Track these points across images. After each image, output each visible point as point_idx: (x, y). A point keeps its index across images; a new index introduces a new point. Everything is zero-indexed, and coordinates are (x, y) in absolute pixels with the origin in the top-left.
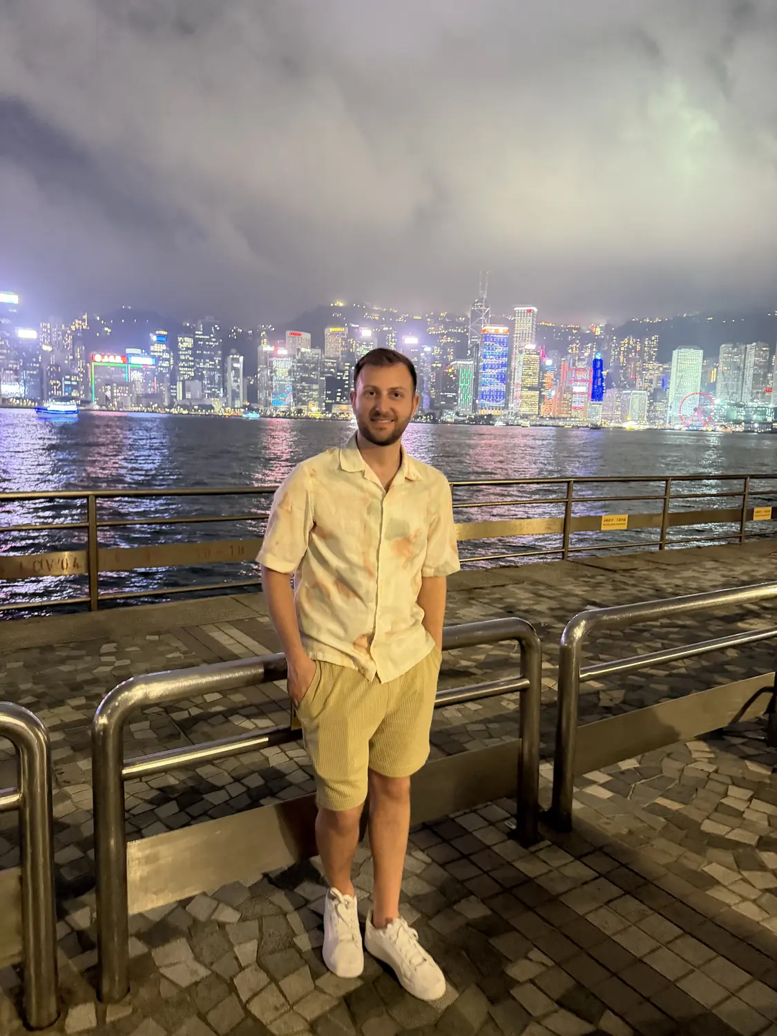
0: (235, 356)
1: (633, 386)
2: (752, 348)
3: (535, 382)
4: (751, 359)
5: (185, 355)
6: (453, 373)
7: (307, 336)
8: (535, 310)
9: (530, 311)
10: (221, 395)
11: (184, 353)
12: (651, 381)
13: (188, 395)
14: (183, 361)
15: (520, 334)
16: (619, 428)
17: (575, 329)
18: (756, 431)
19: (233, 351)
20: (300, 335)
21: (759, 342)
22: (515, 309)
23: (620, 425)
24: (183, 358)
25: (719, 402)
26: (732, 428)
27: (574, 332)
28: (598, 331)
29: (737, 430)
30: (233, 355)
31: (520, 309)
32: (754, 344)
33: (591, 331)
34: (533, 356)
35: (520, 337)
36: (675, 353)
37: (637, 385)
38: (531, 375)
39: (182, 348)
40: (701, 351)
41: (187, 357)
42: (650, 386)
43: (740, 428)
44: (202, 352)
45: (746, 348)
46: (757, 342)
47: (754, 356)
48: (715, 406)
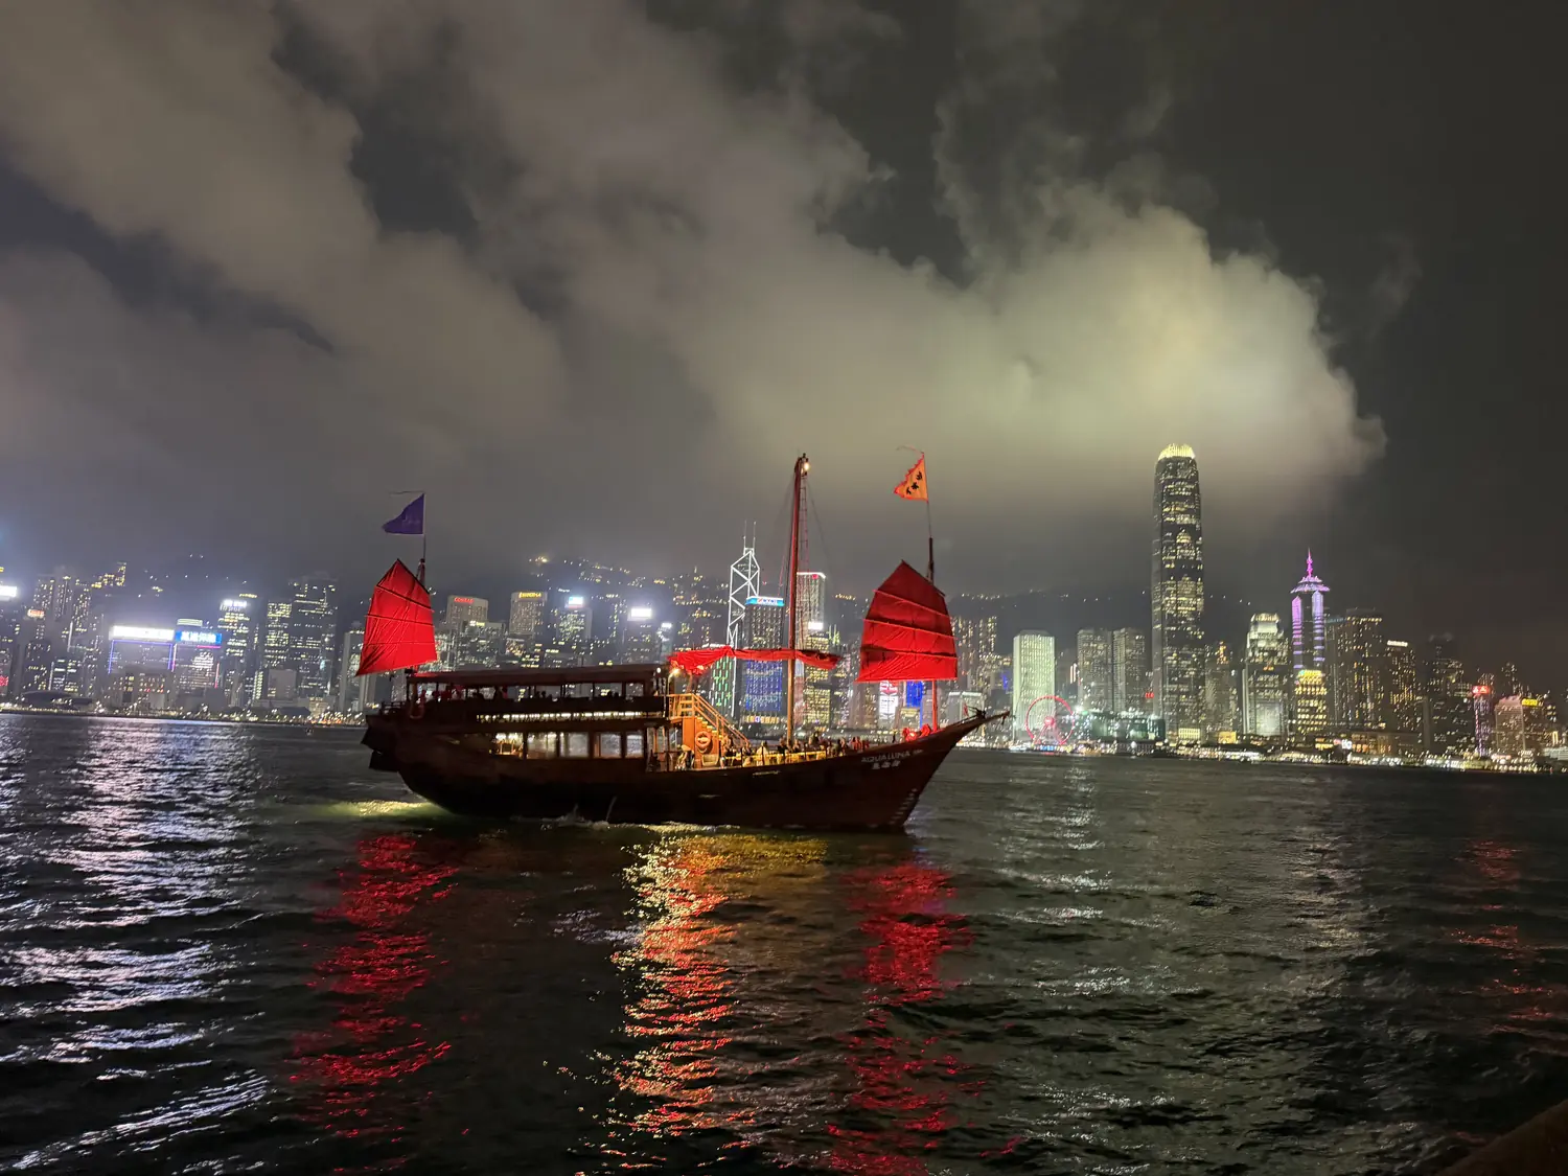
0: (358, 632)
1: (963, 686)
2: (1120, 635)
3: (824, 676)
4: (1121, 652)
5: (277, 629)
7: (481, 603)
8: (823, 576)
9: (816, 577)
10: (328, 692)
11: (275, 626)
12: (987, 679)
13: (271, 692)
15: (803, 608)
18: (1133, 753)
20: (470, 602)
21: (1129, 628)
24: (274, 634)
25: (1082, 710)
26: (1100, 749)
29: (1107, 751)
30: (356, 630)
32: (1123, 631)
34: (821, 640)
35: (801, 612)
36: (1017, 641)
37: (969, 685)
39: (274, 618)
40: (1052, 639)
41: (280, 632)
42: (986, 687)
43: (1111, 750)
44: (303, 625)
45: (1113, 636)
46: (1126, 627)
47: (1124, 647)
48: (1077, 717)
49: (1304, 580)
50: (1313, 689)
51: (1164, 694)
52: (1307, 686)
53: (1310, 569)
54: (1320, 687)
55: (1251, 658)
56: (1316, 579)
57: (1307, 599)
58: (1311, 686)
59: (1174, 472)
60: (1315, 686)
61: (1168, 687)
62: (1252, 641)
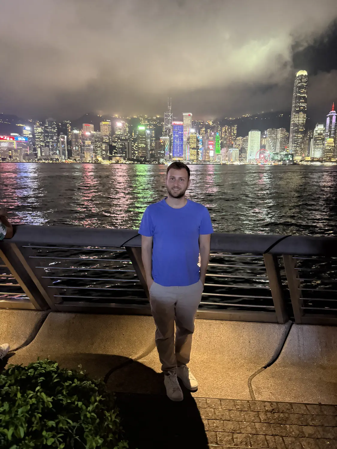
0: (63, 136)
1: (232, 147)
2: (279, 130)
3: (195, 146)
4: (279, 135)
5: (38, 135)
6: (163, 142)
7: (92, 126)
8: (191, 114)
9: (189, 115)
10: (58, 154)
11: (37, 135)
12: (239, 145)
13: (43, 154)
14: (37, 138)
15: (186, 125)
16: (232, 164)
17: (202, 122)
18: (287, 164)
19: (62, 133)
20: (89, 125)
21: (282, 128)
22: (183, 114)
23: (232, 163)
24: (37, 137)
25: (269, 153)
26: (277, 163)
27: (201, 123)
28: (211, 123)
29: (279, 164)
30: (62, 135)
31: (185, 114)
32: (280, 129)
33: (208, 123)
34: (194, 135)
35: (186, 126)
36: (250, 133)
37: (234, 147)
38: (193, 143)
39: (37, 132)
40: (260, 132)
41: (39, 136)
42: (239, 147)
43: (281, 163)
44: (48, 134)
45: (277, 130)
46: (281, 128)
47: (280, 133)
48: (268, 155)
49: (331, 112)
50: (331, 144)
51: (292, 147)
52: (329, 143)
53: (333, 108)
54: (333, 143)
55: (315, 136)
56: (335, 112)
57: (331, 117)
58: (330, 143)
59: (301, 80)
60: (331, 143)
61: (294, 145)
62: (316, 131)
